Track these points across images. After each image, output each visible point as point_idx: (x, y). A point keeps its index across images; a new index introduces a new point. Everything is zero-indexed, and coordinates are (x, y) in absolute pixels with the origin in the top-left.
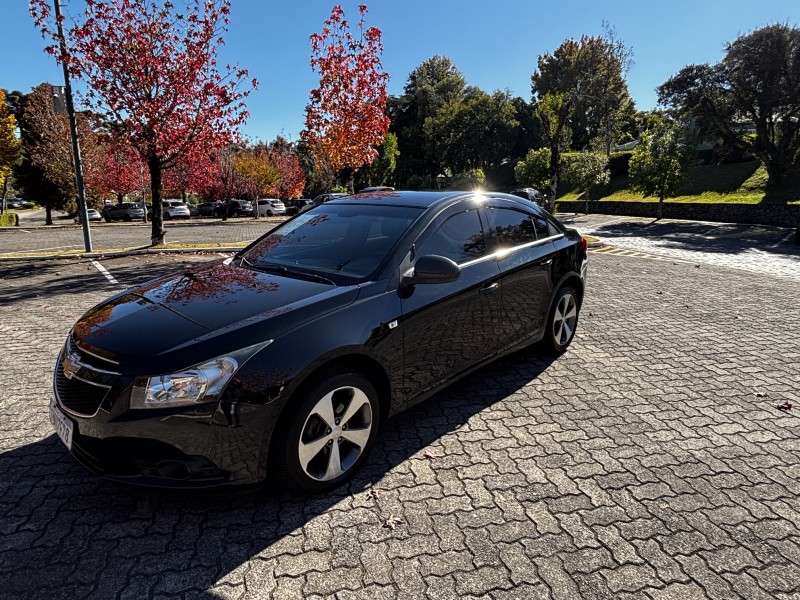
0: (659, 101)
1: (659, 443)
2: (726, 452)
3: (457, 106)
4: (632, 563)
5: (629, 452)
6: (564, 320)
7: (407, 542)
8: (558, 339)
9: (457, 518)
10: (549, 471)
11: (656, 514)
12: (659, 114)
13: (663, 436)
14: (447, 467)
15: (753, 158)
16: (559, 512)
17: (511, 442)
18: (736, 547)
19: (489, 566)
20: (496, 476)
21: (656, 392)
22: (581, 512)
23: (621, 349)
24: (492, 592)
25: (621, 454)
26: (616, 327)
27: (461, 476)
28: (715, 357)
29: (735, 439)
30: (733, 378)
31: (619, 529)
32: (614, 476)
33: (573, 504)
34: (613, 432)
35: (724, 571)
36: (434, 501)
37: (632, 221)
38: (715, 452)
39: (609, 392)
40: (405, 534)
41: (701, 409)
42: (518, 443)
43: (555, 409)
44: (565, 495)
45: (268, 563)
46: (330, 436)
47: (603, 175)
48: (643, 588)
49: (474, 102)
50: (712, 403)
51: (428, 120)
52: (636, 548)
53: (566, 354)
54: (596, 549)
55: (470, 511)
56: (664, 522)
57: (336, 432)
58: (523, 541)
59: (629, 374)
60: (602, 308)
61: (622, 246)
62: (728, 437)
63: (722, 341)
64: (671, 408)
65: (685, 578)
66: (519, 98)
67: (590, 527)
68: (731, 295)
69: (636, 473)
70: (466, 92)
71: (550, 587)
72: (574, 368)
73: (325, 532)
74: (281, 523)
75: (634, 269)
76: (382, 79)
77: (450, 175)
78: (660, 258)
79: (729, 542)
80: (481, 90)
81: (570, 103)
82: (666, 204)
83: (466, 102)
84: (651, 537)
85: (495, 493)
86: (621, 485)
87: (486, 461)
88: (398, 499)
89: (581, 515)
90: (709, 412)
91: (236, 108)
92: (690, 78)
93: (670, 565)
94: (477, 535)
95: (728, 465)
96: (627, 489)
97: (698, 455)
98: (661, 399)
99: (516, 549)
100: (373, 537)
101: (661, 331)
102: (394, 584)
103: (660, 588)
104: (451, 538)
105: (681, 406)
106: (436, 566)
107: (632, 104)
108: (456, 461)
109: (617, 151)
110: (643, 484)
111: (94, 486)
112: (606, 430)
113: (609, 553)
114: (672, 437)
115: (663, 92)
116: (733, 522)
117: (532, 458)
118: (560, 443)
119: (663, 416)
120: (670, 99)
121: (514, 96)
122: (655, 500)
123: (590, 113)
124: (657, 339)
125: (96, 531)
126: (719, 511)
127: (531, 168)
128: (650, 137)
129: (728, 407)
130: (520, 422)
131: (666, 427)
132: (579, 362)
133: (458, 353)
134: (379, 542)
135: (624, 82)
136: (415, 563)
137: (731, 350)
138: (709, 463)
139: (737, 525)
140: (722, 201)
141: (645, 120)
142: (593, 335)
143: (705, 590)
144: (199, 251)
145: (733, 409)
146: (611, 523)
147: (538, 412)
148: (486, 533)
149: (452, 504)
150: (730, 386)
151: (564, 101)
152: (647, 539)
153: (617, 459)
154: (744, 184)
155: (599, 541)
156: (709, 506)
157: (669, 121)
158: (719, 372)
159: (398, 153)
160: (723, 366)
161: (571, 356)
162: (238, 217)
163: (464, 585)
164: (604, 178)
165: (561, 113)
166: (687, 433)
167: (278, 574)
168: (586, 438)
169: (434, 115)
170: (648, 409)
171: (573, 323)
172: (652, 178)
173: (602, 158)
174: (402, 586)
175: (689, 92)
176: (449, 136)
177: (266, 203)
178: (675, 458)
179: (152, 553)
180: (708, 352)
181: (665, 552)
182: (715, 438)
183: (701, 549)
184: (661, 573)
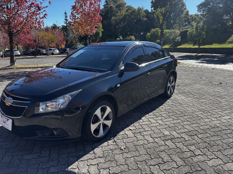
0: (198, 11)
1: (205, 122)
2: (226, 124)
3: (124, 12)
4: (200, 155)
5: (196, 125)
6: (171, 86)
7: (129, 153)
8: (169, 92)
9: (144, 146)
10: (171, 132)
11: (206, 141)
12: (198, 15)
13: (206, 120)
14: (138, 132)
15: (230, 32)
16: (176, 143)
17: (157, 124)
18: (231, 149)
19: (156, 158)
20: (154, 134)
21: (202, 108)
22: (182, 142)
23: (190, 96)
24: (158, 165)
25: (193, 126)
26: (187, 89)
27: (143, 135)
28: (221, 97)
29: (229, 120)
30: (227, 103)
31: (195, 146)
32: (192, 132)
33: (180, 140)
34: (190, 120)
35: (227, 155)
36: (135, 142)
37: (189, 55)
38: (223, 124)
39: (187, 108)
40: (128, 151)
41: (217, 112)
42: (159, 124)
43: (170, 114)
44: (177, 138)
45: (84, 162)
46: (100, 122)
47: (178, 38)
48: (204, 161)
49: (130, 11)
50: (221, 110)
51: (113, 18)
52: (201, 151)
53: (172, 98)
54: (189, 152)
55: (147, 144)
56: (209, 144)
57: (102, 121)
58: (165, 151)
59: (193, 103)
60: (182, 83)
61: (186, 63)
62: (227, 120)
63: (223, 92)
64: (208, 112)
65: (216, 157)
66: (147, 10)
67: (186, 146)
68: (225, 78)
69: (199, 131)
70: (127, 7)
71: (176, 162)
72: (175, 102)
73: (101, 152)
74: (86, 151)
75: (191, 70)
76: (99, 2)
77: (122, 39)
78: (200, 67)
79: (228, 147)
80: (133, 7)
81: (167, 12)
82: (201, 48)
83: (127, 11)
84: (205, 148)
85: (154, 138)
86: (194, 134)
87: (150, 130)
88: (123, 142)
89: (183, 143)
90: (220, 113)
91: (42, 12)
92: (208, 2)
93: (211, 154)
94: (151, 150)
95: (227, 127)
96: (196, 136)
97: (218, 125)
98: (204, 110)
99: (163, 153)
100: (117, 153)
101: (202, 90)
102: (127, 164)
103: (209, 161)
104: (142, 151)
105: (211, 111)
106: (139, 159)
107: (188, 12)
108: (140, 130)
109: (183, 29)
110: (201, 134)
111: (15, 145)
112: (188, 119)
113: (192, 152)
114: (209, 121)
115: (199, 7)
116: (229, 142)
117: (165, 128)
118: (173, 124)
119: (206, 115)
120: (202, 10)
121: (145, 9)
122: (205, 138)
123: (173, 16)
124: (201, 92)
125: (21, 157)
126: (225, 140)
127: (152, 35)
128: (195, 24)
129: (226, 111)
130: (159, 118)
131: (207, 118)
132: (176, 100)
133: (135, 98)
134: (119, 154)
135: (184, 4)
136: (132, 158)
137: (226, 95)
138: (221, 127)
139: (231, 143)
140: (221, 47)
141: (192, 18)
142: (180, 92)
143: (222, 160)
144: (30, 67)
145: (228, 112)
146: (192, 145)
147: (165, 115)
148: (153, 150)
149: (141, 142)
150: (227, 105)
151: (165, 11)
152: (204, 148)
153: (192, 127)
154: (228, 41)
155: (189, 150)
156: (222, 139)
157: (201, 18)
158: (223, 101)
159: (103, 30)
160: (224, 99)
161: (173, 98)
162: (40, 55)
163: (149, 163)
164: (179, 39)
165: (164, 15)
166: (213, 119)
167: (88, 164)
168: (181, 122)
169: (115, 16)
170: (200, 113)
171: (174, 87)
172: (196, 39)
173: (178, 32)
174: (130, 165)
175: (208, 7)
176: (121, 24)
177: (51, 50)
178: (211, 126)
179: (44, 162)
180: (219, 95)
181: (210, 151)
182: (222, 120)
183: (220, 150)
184: (209, 157)
